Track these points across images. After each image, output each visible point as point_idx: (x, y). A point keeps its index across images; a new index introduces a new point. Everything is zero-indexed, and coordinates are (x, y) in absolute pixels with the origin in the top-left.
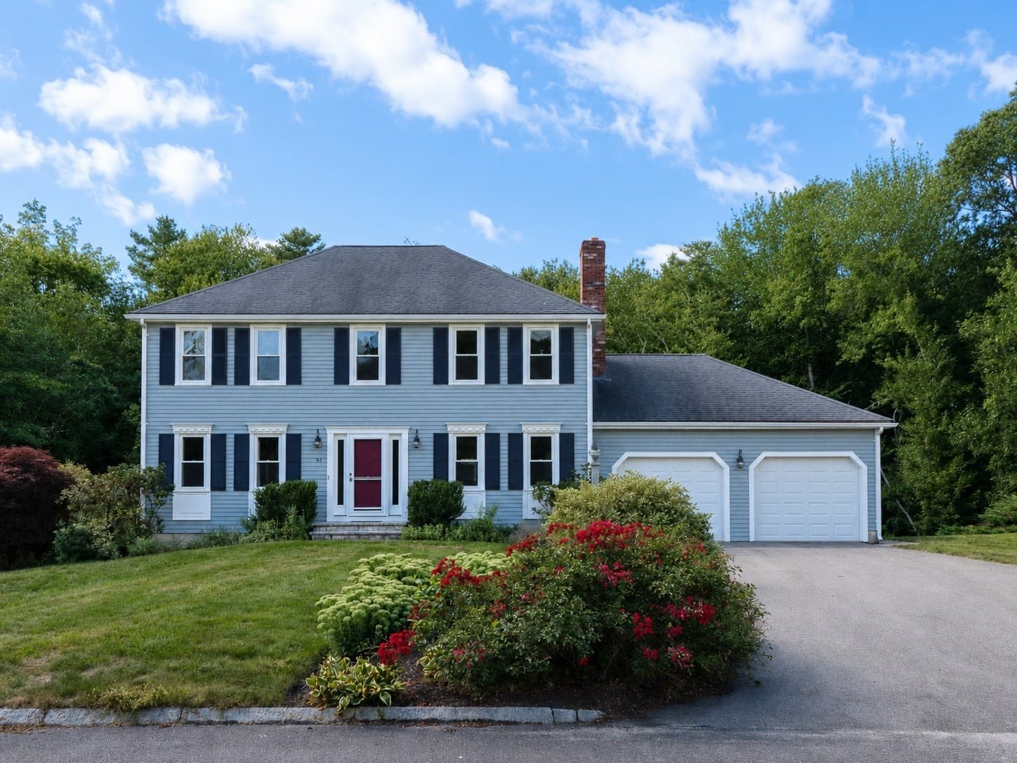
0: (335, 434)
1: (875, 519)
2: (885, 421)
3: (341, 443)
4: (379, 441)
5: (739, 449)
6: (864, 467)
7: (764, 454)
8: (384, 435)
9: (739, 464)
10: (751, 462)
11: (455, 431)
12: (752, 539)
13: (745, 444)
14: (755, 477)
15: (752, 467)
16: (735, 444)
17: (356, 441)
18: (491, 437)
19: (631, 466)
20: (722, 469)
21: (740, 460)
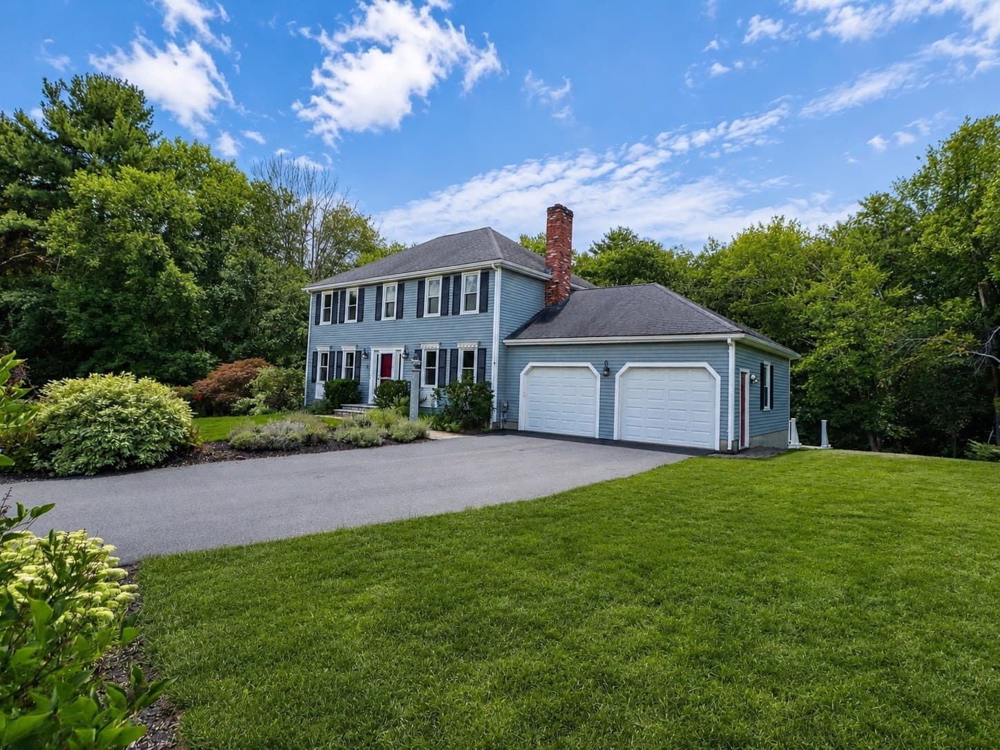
0: (375, 351)
1: (727, 429)
2: (736, 332)
3: (378, 356)
4: (392, 355)
5: (606, 359)
6: (718, 378)
7: (629, 364)
8: (394, 351)
9: (607, 373)
10: (617, 371)
11: (426, 347)
12: (615, 438)
13: (611, 355)
14: (621, 384)
15: (617, 376)
16: (604, 355)
17: (383, 355)
18: (443, 351)
19: (536, 373)
20: (596, 377)
21: (608, 370)
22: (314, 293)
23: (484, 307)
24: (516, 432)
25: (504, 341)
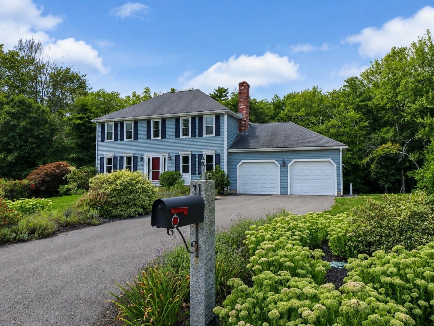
0: (147, 156)
1: (340, 186)
2: (344, 146)
3: (149, 159)
4: (159, 158)
5: (283, 158)
6: (335, 165)
7: (294, 160)
8: (160, 156)
9: (284, 165)
10: (289, 163)
11: (182, 154)
12: (289, 194)
13: (285, 157)
14: (291, 169)
15: (289, 165)
16: (282, 156)
17: (153, 158)
18: (193, 156)
19: (245, 165)
20: (278, 166)
21: (284, 163)
22: (99, 123)
23: (218, 133)
24: (236, 195)
25: (229, 150)
